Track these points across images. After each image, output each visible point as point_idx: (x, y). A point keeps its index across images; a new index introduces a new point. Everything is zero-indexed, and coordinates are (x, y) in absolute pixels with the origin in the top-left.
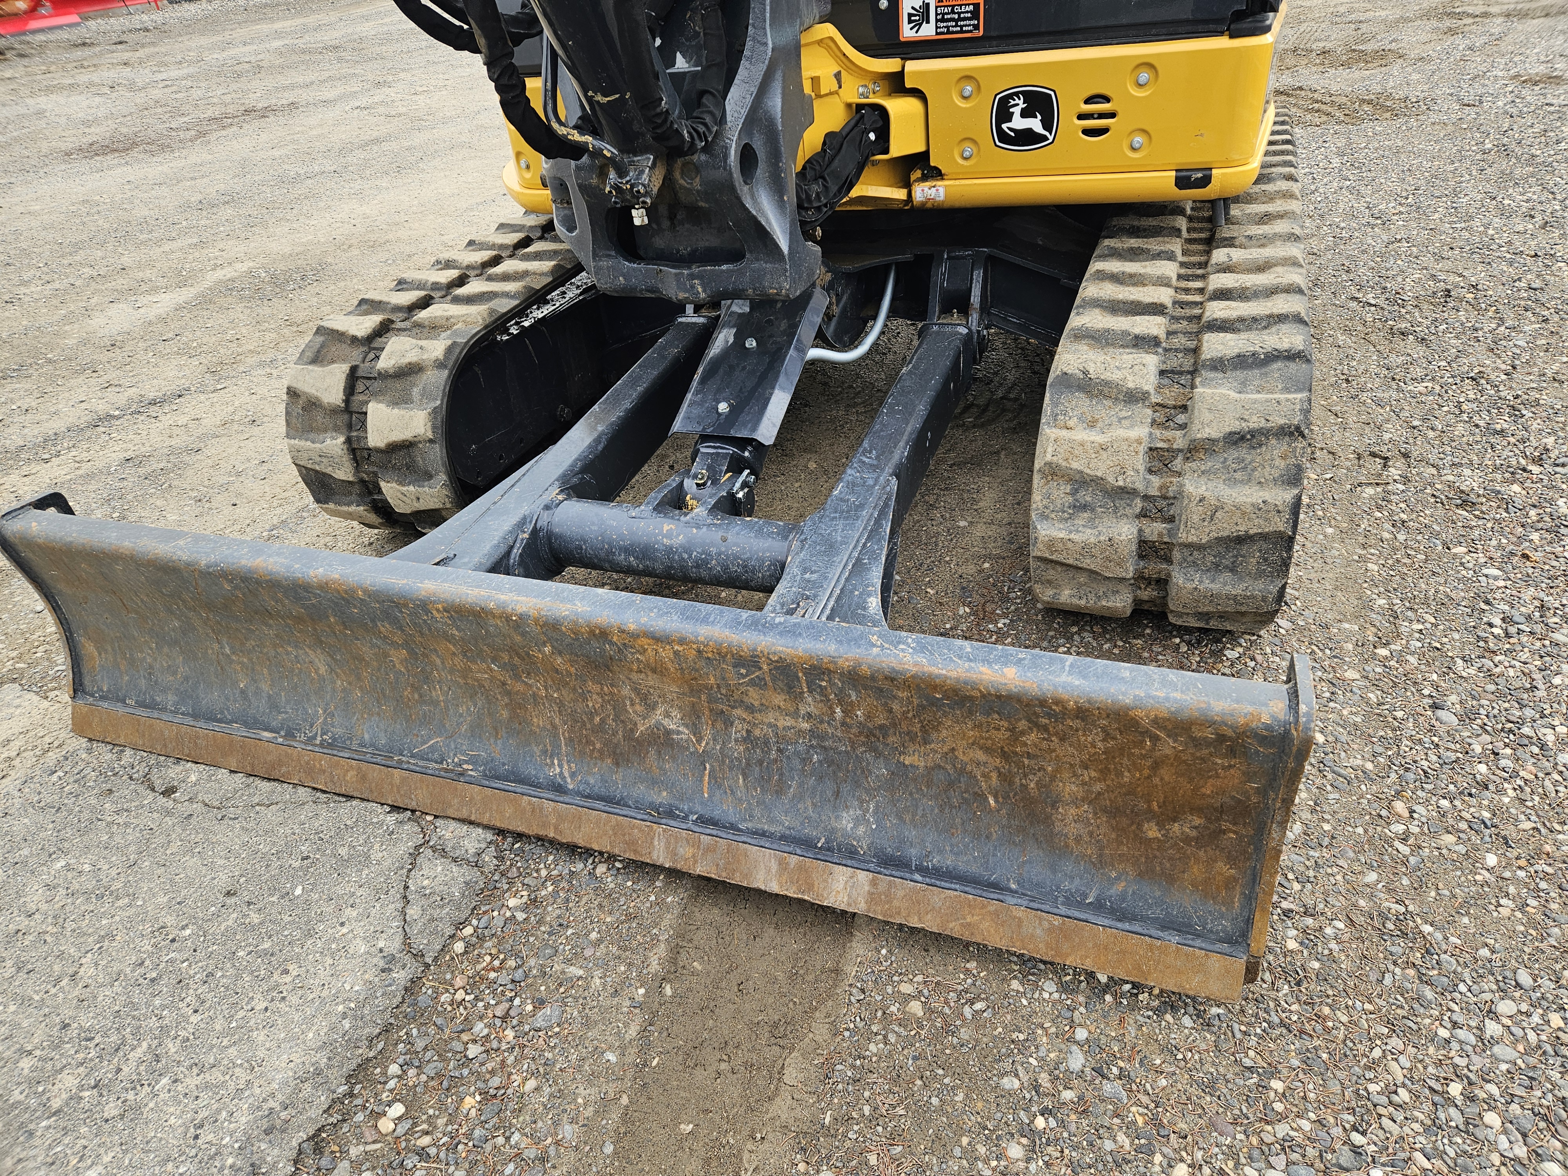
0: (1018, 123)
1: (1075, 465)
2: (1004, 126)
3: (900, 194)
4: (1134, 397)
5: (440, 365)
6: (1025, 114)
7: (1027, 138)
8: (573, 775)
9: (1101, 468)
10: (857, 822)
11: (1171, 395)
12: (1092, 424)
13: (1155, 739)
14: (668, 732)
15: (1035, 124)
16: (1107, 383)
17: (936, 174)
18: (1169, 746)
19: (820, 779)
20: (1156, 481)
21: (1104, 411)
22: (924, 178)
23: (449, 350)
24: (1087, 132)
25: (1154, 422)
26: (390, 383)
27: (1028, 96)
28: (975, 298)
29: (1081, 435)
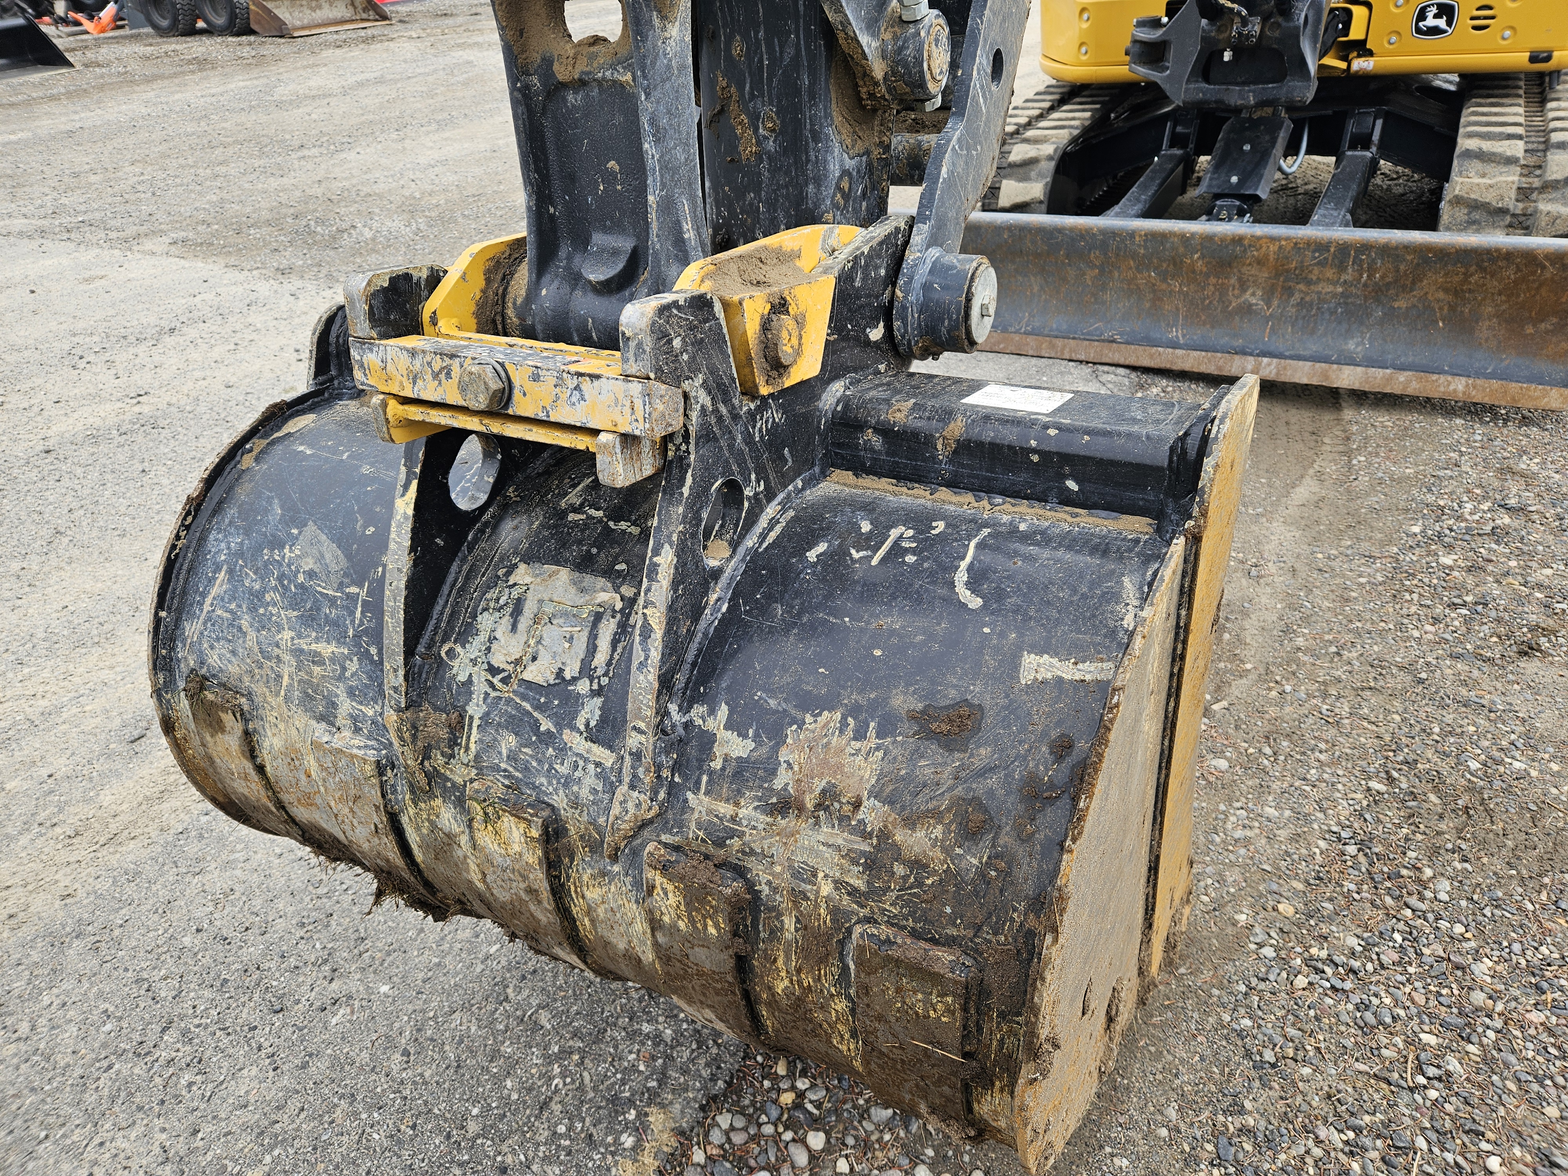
0: (1430, 22)
1: (1473, 196)
2: (1421, 24)
3: (1343, 65)
4: (1510, 161)
5: (1050, 158)
6: (1436, 16)
7: (1435, 31)
8: (1184, 336)
9: (1489, 197)
10: (1357, 345)
11: (1532, 160)
12: (1483, 176)
13: (1544, 267)
14: (1251, 305)
15: (1442, 23)
16: (1494, 154)
17: (1370, 53)
18: (1551, 270)
19: (1340, 323)
20: (1520, 205)
21: (1490, 168)
22: (1359, 56)
23: (1056, 150)
24: (1476, 28)
25: (1521, 175)
26: (1015, 170)
27: (1440, 6)
28: (1376, 137)
29: (1477, 180)
